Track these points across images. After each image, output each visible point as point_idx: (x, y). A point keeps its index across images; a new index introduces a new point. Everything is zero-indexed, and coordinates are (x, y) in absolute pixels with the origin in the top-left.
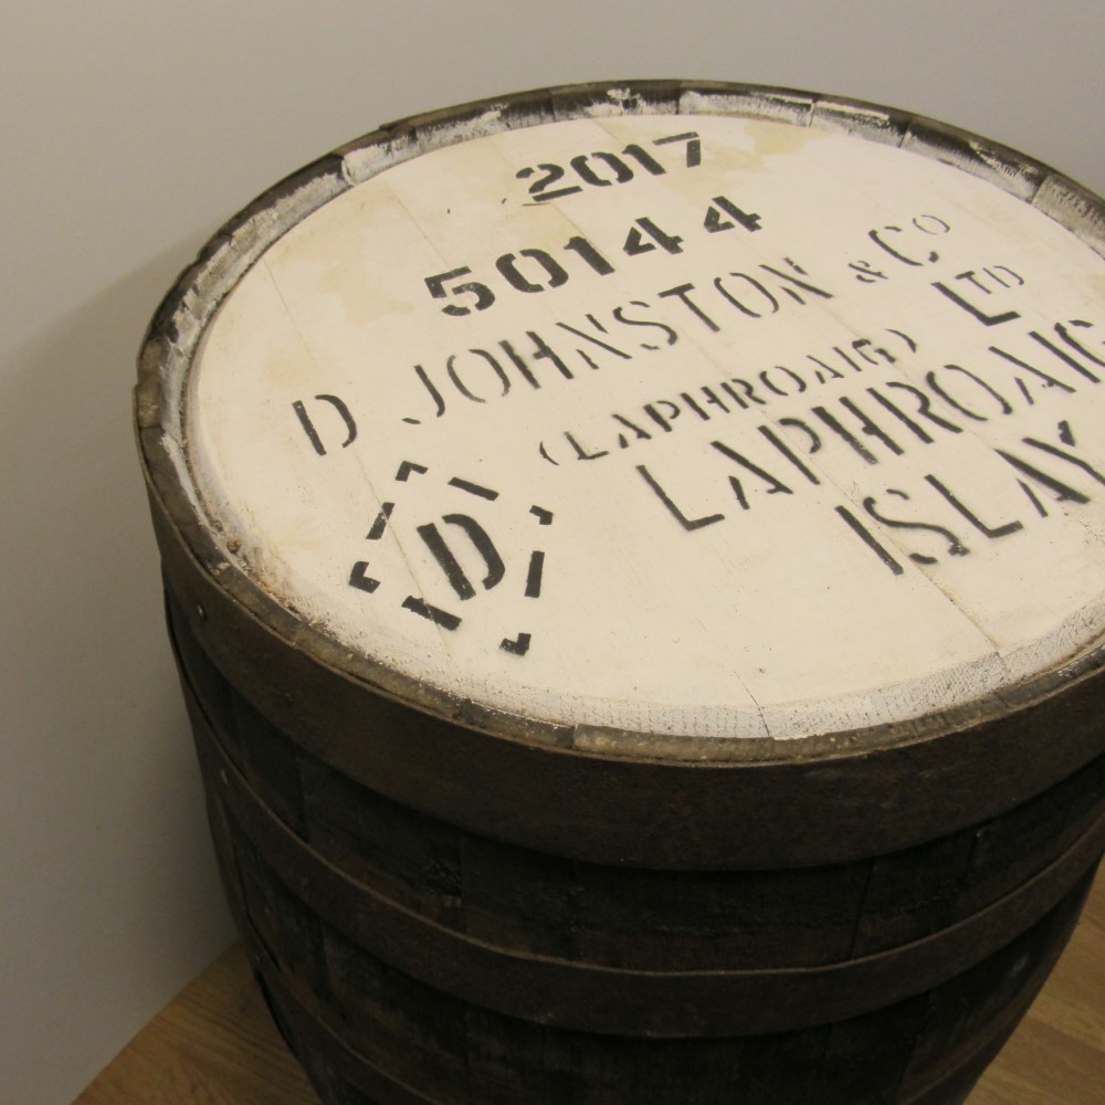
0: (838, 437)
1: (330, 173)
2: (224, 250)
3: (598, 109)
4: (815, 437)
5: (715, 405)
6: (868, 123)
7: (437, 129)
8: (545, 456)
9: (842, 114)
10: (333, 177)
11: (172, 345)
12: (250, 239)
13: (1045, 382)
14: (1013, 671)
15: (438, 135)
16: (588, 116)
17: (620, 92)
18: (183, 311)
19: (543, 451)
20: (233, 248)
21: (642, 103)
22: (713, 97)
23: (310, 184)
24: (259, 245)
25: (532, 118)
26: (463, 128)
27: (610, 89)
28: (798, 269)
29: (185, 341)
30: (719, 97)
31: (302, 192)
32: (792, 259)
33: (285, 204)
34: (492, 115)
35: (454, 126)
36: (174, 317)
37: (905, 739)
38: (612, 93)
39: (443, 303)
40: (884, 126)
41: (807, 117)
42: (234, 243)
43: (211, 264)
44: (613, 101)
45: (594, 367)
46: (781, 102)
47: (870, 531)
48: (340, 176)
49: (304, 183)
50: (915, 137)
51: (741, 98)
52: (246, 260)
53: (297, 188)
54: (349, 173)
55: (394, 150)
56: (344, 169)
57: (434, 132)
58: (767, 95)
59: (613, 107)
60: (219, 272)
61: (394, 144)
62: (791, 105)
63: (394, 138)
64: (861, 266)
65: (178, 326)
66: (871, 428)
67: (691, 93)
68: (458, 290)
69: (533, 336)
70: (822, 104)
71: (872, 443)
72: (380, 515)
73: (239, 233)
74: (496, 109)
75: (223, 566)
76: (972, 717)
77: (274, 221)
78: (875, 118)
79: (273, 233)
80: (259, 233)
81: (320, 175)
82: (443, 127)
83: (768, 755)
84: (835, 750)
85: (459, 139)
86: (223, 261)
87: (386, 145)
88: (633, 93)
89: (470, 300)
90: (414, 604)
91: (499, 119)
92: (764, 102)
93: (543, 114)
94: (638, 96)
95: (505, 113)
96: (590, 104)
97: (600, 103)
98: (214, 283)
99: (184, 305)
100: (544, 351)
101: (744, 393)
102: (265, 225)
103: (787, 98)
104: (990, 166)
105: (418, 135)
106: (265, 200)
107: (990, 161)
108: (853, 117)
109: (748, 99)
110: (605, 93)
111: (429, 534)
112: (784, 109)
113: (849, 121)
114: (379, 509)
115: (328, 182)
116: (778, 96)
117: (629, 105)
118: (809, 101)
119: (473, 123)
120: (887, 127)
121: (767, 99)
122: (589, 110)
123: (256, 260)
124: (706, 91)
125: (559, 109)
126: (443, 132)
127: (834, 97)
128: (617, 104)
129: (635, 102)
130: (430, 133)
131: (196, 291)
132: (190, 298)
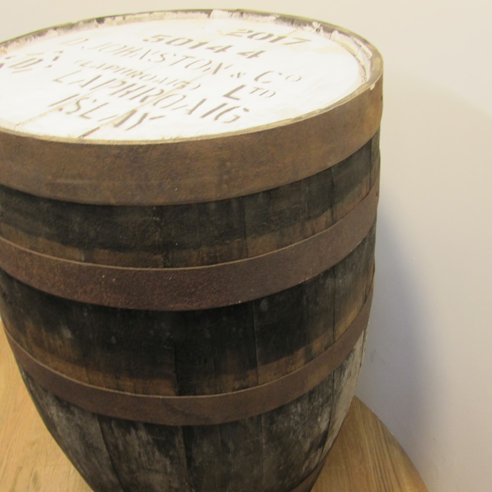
0: (121, 89)
1: (205, 14)
2: (146, 15)
3: (308, 28)
4: (118, 86)
5: (123, 72)
11: (96, 24)
15: (251, 17)
16: (303, 29)
17: (317, 24)
18: (112, 20)
19: (80, 61)
20: (150, 17)
21: (322, 31)
22: (341, 35)
25: (285, 24)
26: (260, 18)
27: (315, 22)
28: (227, 67)
29: (103, 25)
30: (343, 36)
32: (232, 66)
33: (181, 14)
34: (273, 18)
35: (258, 17)
38: (314, 24)
42: (152, 15)
43: (137, 16)
44: (313, 27)
46: (356, 42)
47: (69, 100)
48: (209, 17)
49: (194, 12)
53: (190, 13)
56: (212, 15)
58: (354, 38)
59: (312, 30)
61: (234, 14)
62: (358, 44)
63: (235, 12)
64: (242, 74)
65: (105, 22)
67: (337, 32)
69: (141, 49)
71: (121, 93)
73: (155, 13)
77: (174, 18)
81: (202, 13)
85: (258, 21)
88: (321, 26)
91: (275, 21)
93: (290, 24)
94: (322, 27)
95: (277, 19)
96: (305, 25)
97: (309, 26)
100: (132, 52)
105: (244, 14)
106: (176, 11)
108: (366, 54)
109: (349, 39)
110: (312, 23)
112: (355, 46)
113: (365, 56)
117: (318, 30)
118: (362, 45)
119: (265, 18)
121: (354, 40)
122: (304, 28)
124: (340, 32)
125: (296, 24)
126: (253, 17)
127: (371, 45)
128: (314, 28)
129: (320, 30)
130: (249, 16)
131: (124, 18)
132: (120, 19)
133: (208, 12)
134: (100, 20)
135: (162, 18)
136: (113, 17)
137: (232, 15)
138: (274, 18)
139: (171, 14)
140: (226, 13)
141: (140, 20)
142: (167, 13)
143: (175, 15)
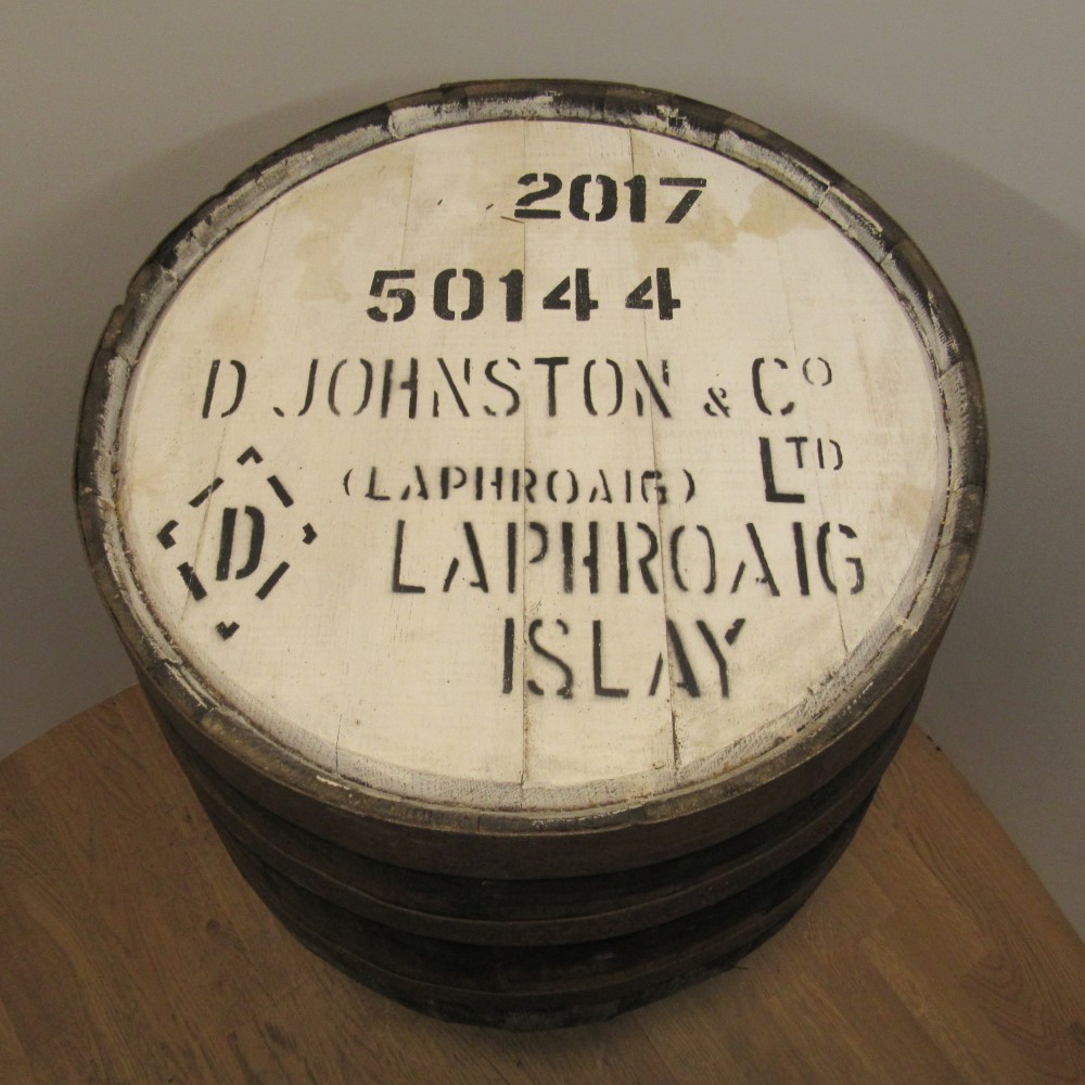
0: (561, 556)
1: (375, 124)
2: (249, 186)
3: (645, 119)
4: (545, 549)
5: (495, 488)
6: (865, 227)
7: (490, 101)
8: (346, 484)
9: (848, 208)
10: (378, 128)
11: (164, 272)
12: (278, 177)
13: (761, 575)
14: (528, 800)
15: (488, 107)
17: (669, 109)
18: (189, 240)
19: (347, 478)
20: (259, 185)
21: (687, 126)
22: (749, 143)
23: (353, 132)
24: (287, 182)
25: (582, 110)
26: (514, 104)
27: (661, 103)
28: (666, 378)
29: (182, 266)
30: (754, 145)
31: (342, 139)
32: (669, 365)
33: (322, 149)
34: (541, 103)
35: (506, 101)
36: (178, 246)
37: (394, 817)
38: (661, 108)
39: (373, 302)
40: (876, 237)
41: (821, 196)
42: (261, 180)
43: (231, 199)
44: (661, 116)
45: (436, 413)
46: (805, 173)
47: (515, 649)
48: (385, 128)
49: (346, 132)
50: (894, 261)
51: (772, 153)
52: (270, 194)
53: (338, 135)
54: (394, 127)
55: (443, 112)
56: (390, 123)
57: (486, 103)
58: (795, 161)
59: (659, 121)
60: (239, 205)
61: (444, 107)
62: (812, 178)
63: (446, 102)
64: (718, 394)
65: (178, 254)
66: (591, 561)
67: (731, 132)
68: (392, 293)
69: (414, 363)
70: (836, 191)
71: (581, 574)
72: (209, 487)
73: (268, 172)
74: (549, 95)
75: (88, 490)
76: (449, 824)
77: (308, 162)
78: (873, 226)
79: (304, 173)
80: (289, 172)
81: (365, 126)
82: (495, 100)
83: (304, 786)
84: (347, 804)
86: (247, 194)
87: (436, 108)
88: (681, 114)
89: (393, 306)
90: (185, 570)
91: (551, 104)
92: (791, 165)
93: (593, 109)
94: (684, 118)
95: (557, 100)
96: (639, 113)
97: (648, 114)
98: (230, 214)
99: (192, 235)
100: (411, 384)
101: (524, 484)
102: (297, 166)
103: (810, 171)
104: (932, 323)
105: (469, 103)
106: (304, 143)
107: (935, 318)
108: (856, 215)
109: (778, 157)
110: (655, 107)
111: (230, 516)
112: (805, 179)
113: (852, 217)
114: (210, 482)
115: (373, 132)
116: (804, 166)
117: (675, 123)
118: (828, 183)
119: (525, 103)
120: (878, 239)
121: (794, 164)
122: (636, 117)
123: (279, 196)
124: (744, 136)
125: (609, 109)
126: (494, 104)
127: (853, 186)
128: (663, 119)
129: (680, 122)
130: (482, 103)
131: (209, 222)
132: (200, 229)
133: (380, 116)
136: (183, 229)
137: (439, 111)
138: (550, 99)
140: (423, 109)
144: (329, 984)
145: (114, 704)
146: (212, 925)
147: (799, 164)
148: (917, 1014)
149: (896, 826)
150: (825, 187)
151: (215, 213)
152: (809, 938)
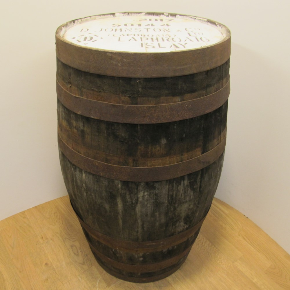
0: (151, 40)
2: (89, 18)
4: (148, 39)
5: (137, 35)
9: (200, 20)
11: (73, 23)
13: (190, 40)
15: (133, 15)
21: (170, 16)
26: (137, 14)
28: (169, 30)
30: (182, 16)
33: (102, 17)
38: (165, 14)
40: (206, 22)
41: (195, 20)
42: (91, 18)
43: (86, 19)
44: (165, 15)
46: (192, 18)
47: (143, 45)
49: (107, 15)
50: (210, 23)
56: (115, 16)
61: (125, 14)
62: (193, 18)
64: (179, 30)
65: (75, 22)
67: (178, 15)
70: (198, 18)
71: (155, 41)
72: (82, 35)
78: (205, 20)
81: (110, 15)
87: (123, 14)
89: (116, 26)
91: (144, 15)
93: (152, 15)
94: (169, 15)
95: (146, 14)
96: (161, 15)
98: (85, 21)
101: (143, 35)
102: (98, 18)
103: (193, 17)
104: (218, 26)
105: (129, 14)
106: (100, 15)
108: (202, 20)
109: (187, 17)
111: (86, 37)
115: (112, 16)
116: (191, 17)
118: (196, 18)
119: (140, 14)
124: (180, 15)
125: (155, 15)
129: (168, 16)
131: (81, 20)
132: (80, 20)
133: (113, 14)
134: (74, 21)
135: (95, 19)
136: (77, 20)
137: (124, 15)
138: (144, 14)
139: (98, 16)
140: (121, 14)
141: (87, 21)
142: (97, 16)
143: (100, 17)
144: (80, 279)
145: (25, 212)
146: (46, 264)
147: (190, 17)
148: (254, 281)
149: (239, 235)
150: (196, 19)
151: (82, 20)
152: (220, 262)
